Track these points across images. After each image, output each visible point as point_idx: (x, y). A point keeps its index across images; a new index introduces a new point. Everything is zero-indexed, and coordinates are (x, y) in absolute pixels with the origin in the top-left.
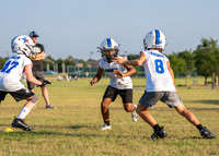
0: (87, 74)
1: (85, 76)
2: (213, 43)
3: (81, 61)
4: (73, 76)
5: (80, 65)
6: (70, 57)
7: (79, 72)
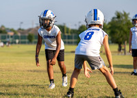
0: (17, 41)
1: (15, 43)
2: (126, 15)
3: (12, 30)
4: (5, 43)
5: (11, 34)
6: (3, 26)
7: (10, 40)
